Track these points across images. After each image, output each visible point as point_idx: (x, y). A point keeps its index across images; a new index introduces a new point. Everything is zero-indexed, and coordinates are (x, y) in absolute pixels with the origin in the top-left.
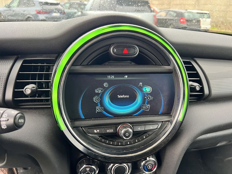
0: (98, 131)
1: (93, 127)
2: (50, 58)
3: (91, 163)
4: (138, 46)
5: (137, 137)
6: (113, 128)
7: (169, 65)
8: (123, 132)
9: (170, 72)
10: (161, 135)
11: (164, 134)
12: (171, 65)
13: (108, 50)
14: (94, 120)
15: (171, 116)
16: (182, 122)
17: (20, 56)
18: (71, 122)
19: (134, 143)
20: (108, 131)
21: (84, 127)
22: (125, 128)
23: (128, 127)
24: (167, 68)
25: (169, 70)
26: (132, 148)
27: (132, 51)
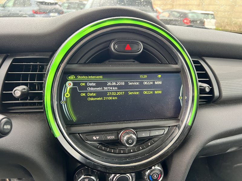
0: (98, 137)
1: (92, 134)
2: (44, 56)
3: (90, 174)
4: (142, 42)
5: (141, 144)
6: (114, 134)
7: (177, 64)
8: (125, 138)
9: (177, 72)
11: (171, 141)
12: (178, 64)
13: (109, 46)
14: (93, 125)
15: (179, 120)
16: (191, 127)
17: (9, 54)
18: (66, 128)
19: (138, 151)
20: (109, 138)
21: (81, 133)
22: (128, 133)
23: (132, 133)
24: (174, 66)
25: (177, 69)
26: (135, 156)
27: (135, 48)
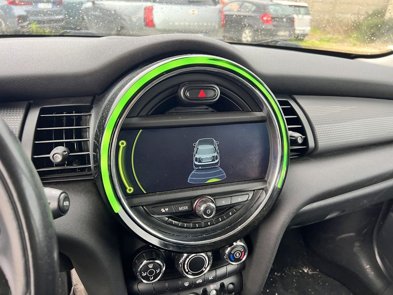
0: (167, 209)
1: (159, 205)
2: (82, 103)
7: (261, 111)
8: (202, 208)
9: (262, 121)
10: (252, 209)
13: (177, 92)
14: (160, 194)
16: (281, 189)
19: (217, 223)
20: (181, 209)
22: (205, 202)
23: (209, 202)
25: (262, 117)
26: (214, 230)
27: (211, 94)
